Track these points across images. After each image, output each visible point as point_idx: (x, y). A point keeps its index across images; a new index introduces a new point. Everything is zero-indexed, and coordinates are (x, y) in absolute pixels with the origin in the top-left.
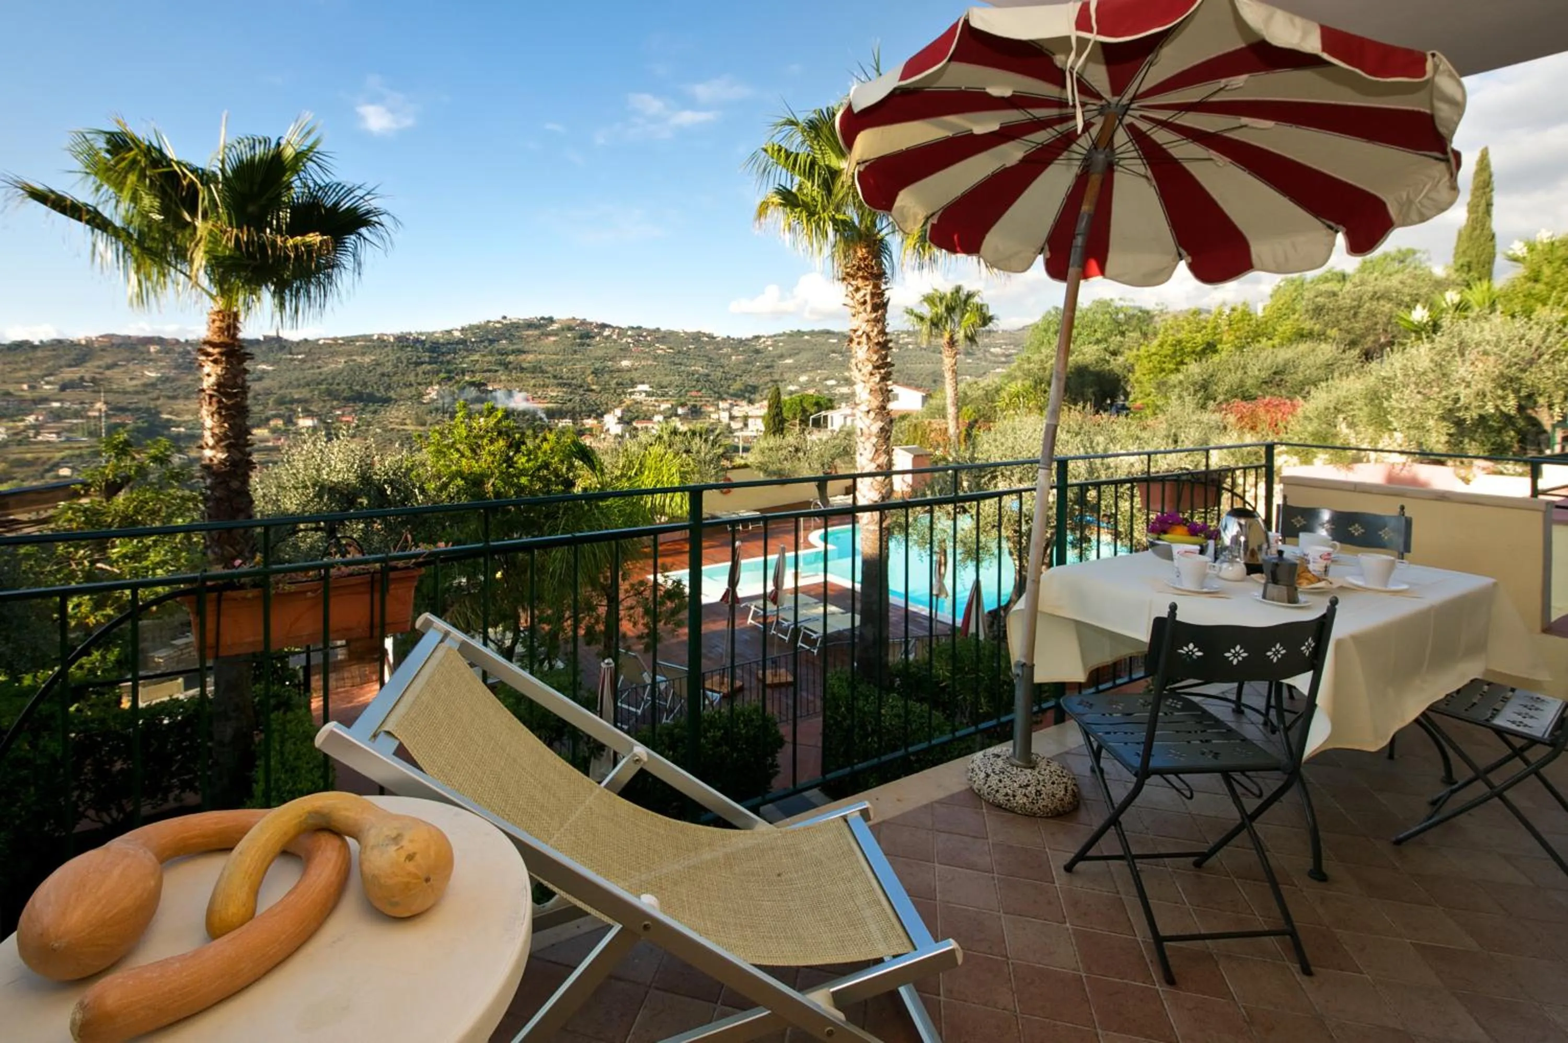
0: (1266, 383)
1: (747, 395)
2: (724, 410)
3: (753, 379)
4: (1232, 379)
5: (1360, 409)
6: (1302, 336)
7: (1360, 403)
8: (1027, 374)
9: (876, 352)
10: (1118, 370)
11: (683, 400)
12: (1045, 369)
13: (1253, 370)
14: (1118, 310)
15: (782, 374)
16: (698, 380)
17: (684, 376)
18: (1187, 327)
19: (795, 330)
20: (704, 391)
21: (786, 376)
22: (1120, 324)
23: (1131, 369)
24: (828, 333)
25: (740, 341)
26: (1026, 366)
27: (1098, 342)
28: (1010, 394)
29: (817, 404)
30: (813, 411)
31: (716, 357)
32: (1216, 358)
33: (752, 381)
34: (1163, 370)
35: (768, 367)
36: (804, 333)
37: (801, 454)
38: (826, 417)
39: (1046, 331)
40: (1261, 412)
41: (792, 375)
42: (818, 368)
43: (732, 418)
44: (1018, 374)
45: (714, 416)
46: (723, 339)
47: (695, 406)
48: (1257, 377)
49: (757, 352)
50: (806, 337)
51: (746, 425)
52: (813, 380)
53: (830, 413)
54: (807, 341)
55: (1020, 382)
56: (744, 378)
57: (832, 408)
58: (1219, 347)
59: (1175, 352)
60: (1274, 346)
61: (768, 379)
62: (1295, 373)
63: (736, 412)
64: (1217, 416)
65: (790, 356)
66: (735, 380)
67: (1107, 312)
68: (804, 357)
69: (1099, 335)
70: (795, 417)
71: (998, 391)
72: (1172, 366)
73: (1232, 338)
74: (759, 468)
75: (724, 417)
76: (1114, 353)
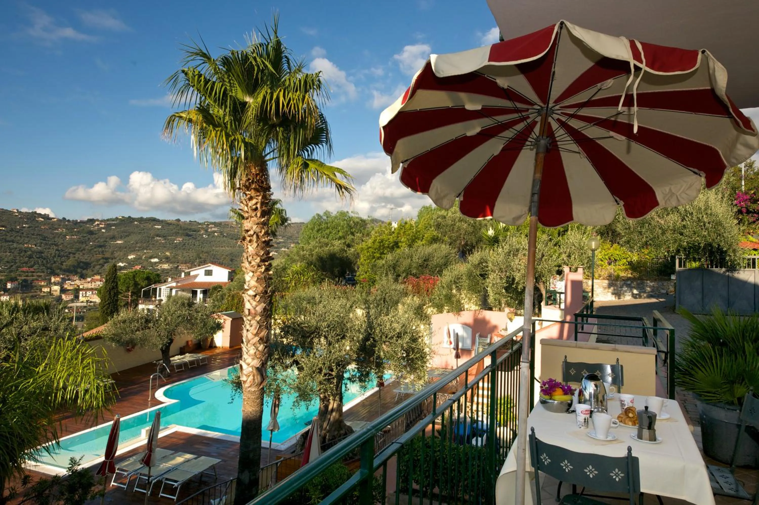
0: (421, 266)
1: (79, 270)
2: (55, 284)
3: (86, 257)
4: (406, 263)
5: (465, 282)
6: (435, 240)
7: (464, 278)
8: (303, 258)
9: (262, 249)
10: (351, 257)
11: (13, 275)
12: (312, 255)
13: (415, 259)
14: (351, 218)
15: (112, 253)
16: (30, 257)
17: (16, 253)
18: (386, 232)
19: (127, 216)
20: (36, 267)
21: (116, 254)
22: (351, 228)
23: (357, 256)
24: (154, 220)
25: (75, 223)
26: (302, 253)
27: (340, 238)
28: (293, 272)
29: (148, 278)
30: (143, 284)
31: (51, 236)
32: (398, 251)
33: (85, 258)
34: (374, 257)
35: (100, 246)
36: (133, 220)
37: (151, 325)
38: (155, 290)
39: (312, 229)
40: (422, 283)
41: (122, 254)
42: (144, 249)
43: (63, 291)
44: (296, 258)
45: (46, 290)
46: (59, 220)
47: (25, 281)
48: (417, 263)
49: (91, 233)
50: (136, 223)
51: (77, 297)
52: (140, 258)
53: (158, 287)
54: (137, 226)
55: (299, 264)
56: (77, 256)
57: (159, 282)
58: (400, 244)
59: (380, 247)
60: (423, 245)
61: (100, 256)
62: (433, 260)
63: (68, 285)
64: (403, 286)
65: (121, 238)
66: (68, 258)
67: (345, 220)
68: (133, 239)
69: (341, 234)
70: (128, 290)
71: (284, 269)
72: (378, 255)
73: (405, 239)
74: (112, 339)
75: (56, 288)
76: (349, 246)
